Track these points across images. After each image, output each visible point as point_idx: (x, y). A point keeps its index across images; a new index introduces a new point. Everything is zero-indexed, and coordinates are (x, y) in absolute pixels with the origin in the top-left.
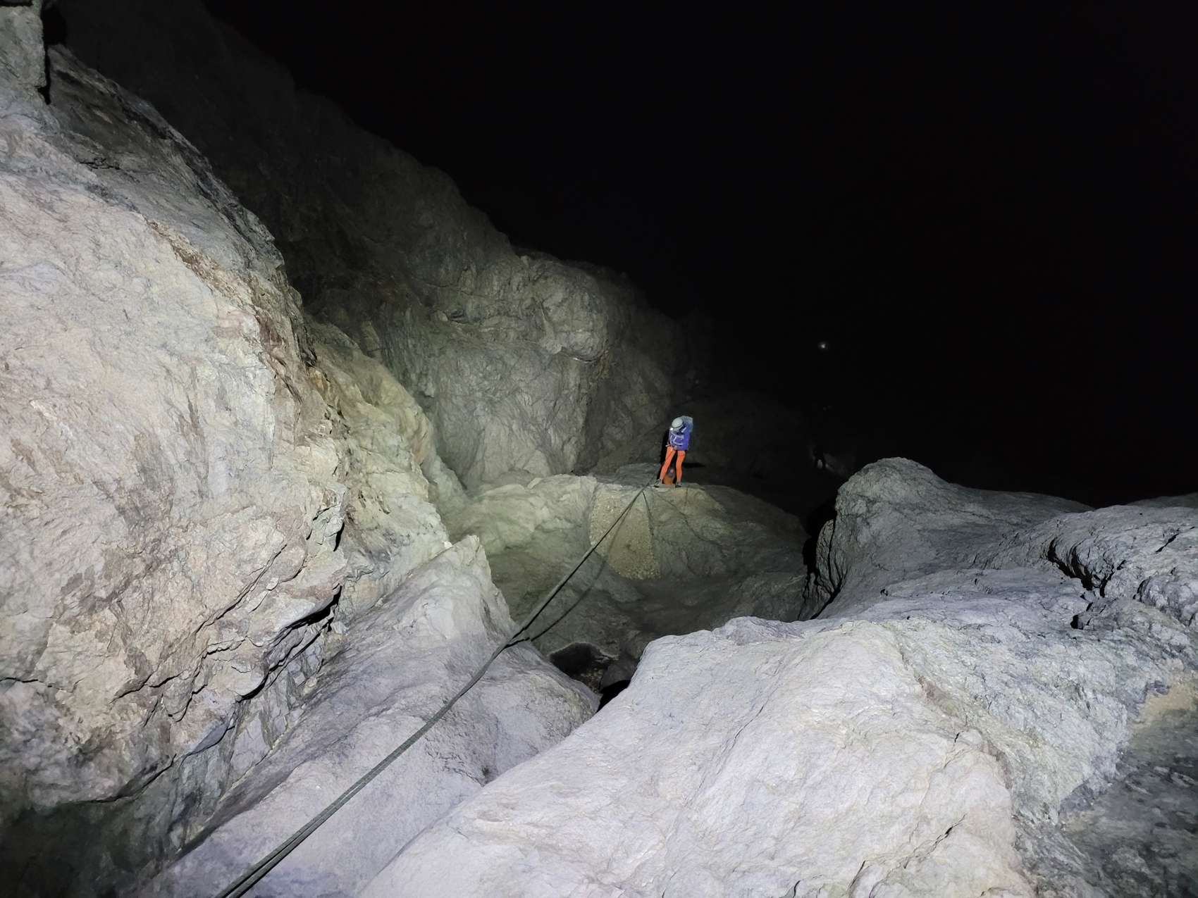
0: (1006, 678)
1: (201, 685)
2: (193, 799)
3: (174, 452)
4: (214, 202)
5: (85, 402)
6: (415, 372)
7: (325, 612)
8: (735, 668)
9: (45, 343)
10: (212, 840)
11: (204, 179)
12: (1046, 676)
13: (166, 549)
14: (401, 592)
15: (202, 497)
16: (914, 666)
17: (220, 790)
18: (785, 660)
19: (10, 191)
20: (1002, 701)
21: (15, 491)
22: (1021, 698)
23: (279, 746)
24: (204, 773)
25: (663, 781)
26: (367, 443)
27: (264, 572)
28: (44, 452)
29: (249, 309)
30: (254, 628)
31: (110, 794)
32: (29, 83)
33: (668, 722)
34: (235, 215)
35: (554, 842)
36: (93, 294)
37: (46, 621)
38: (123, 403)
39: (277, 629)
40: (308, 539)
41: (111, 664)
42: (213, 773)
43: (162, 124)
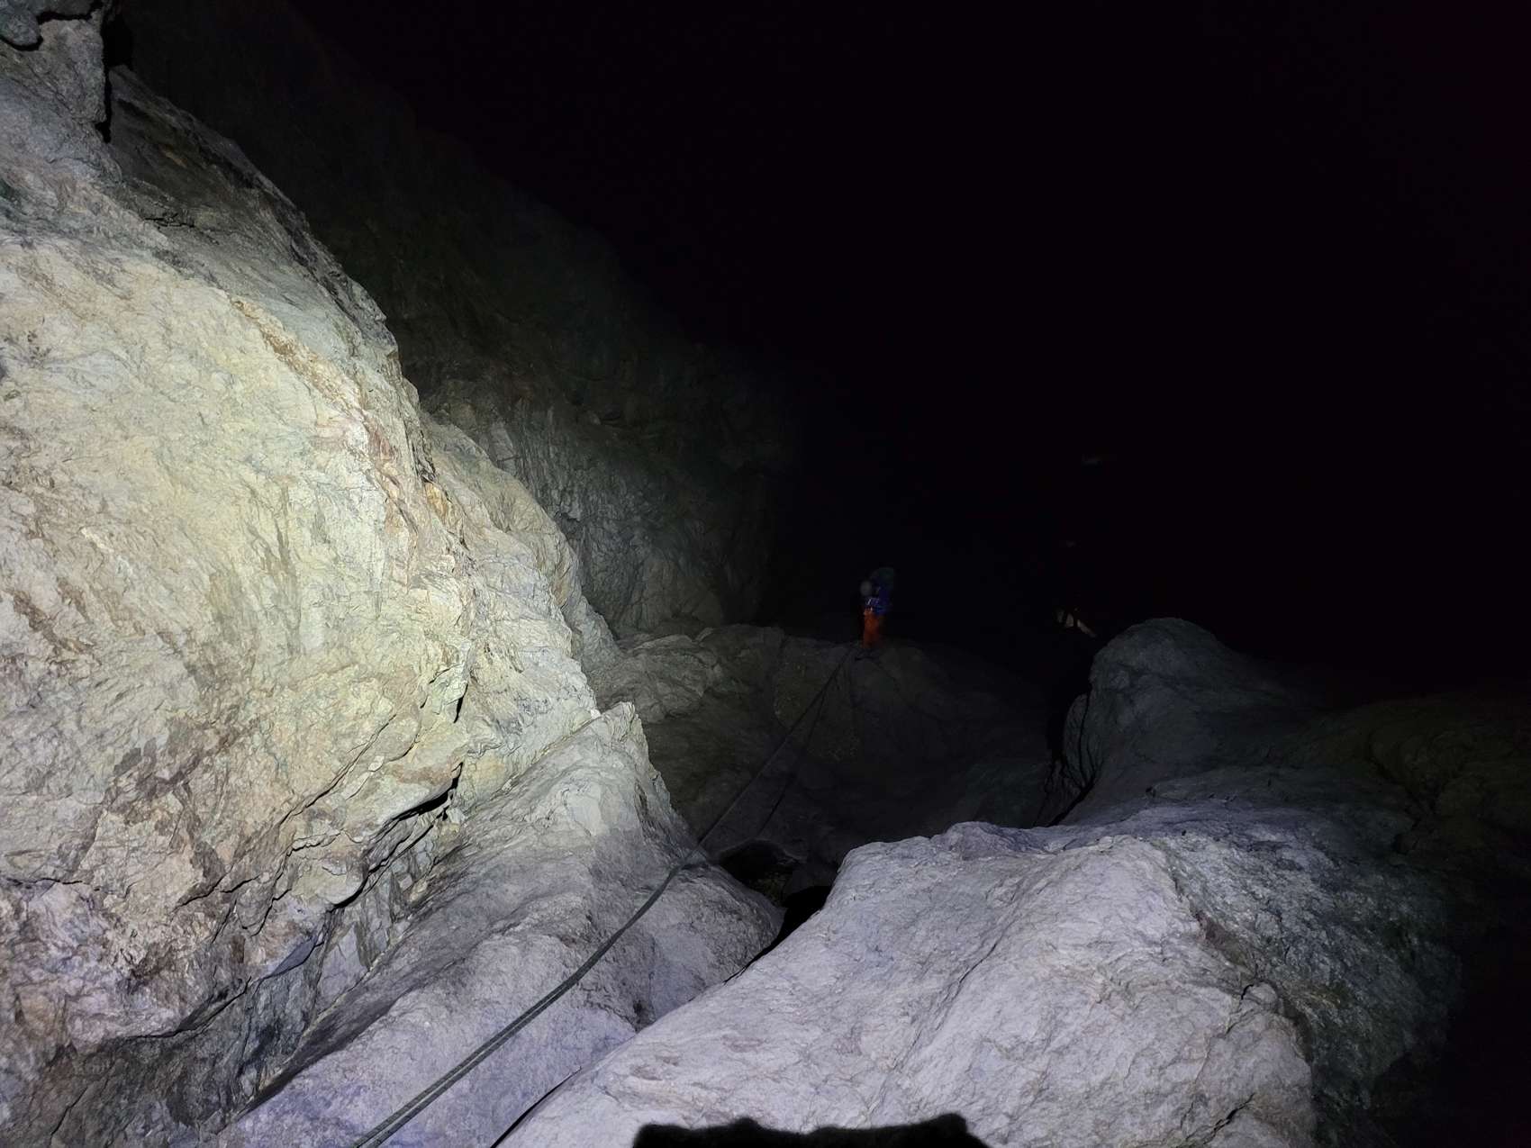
0: (1309, 917)
1: (284, 890)
2: (269, 1034)
3: (258, 595)
4: (311, 270)
5: (149, 530)
6: (557, 488)
7: (441, 799)
8: (960, 890)
9: (100, 454)
10: (293, 1087)
11: (299, 240)
12: (1359, 916)
13: (245, 718)
14: (534, 774)
15: (292, 653)
16: (1191, 897)
17: (303, 1024)
18: (1025, 883)
19: (62, 261)
20: (1302, 948)
21: (60, 643)
22: (1326, 943)
23: (379, 968)
24: (285, 1000)
25: (866, 1035)
26: (495, 580)
27: (366, 749)
28: (97, 593)
29: (356, 414)
30: (351, 820)
31: (169, 1028)
32: (85, 118)
33: (873, 957)
34: (337, 286)
35: (727, 1109)
36: (162, 393)
37: (95, 808)
38: (196, 532)
39: (381, 821)
40: (422, 707)
41: (174, 863)
42: (296, 1000)
43: (249, 168)
